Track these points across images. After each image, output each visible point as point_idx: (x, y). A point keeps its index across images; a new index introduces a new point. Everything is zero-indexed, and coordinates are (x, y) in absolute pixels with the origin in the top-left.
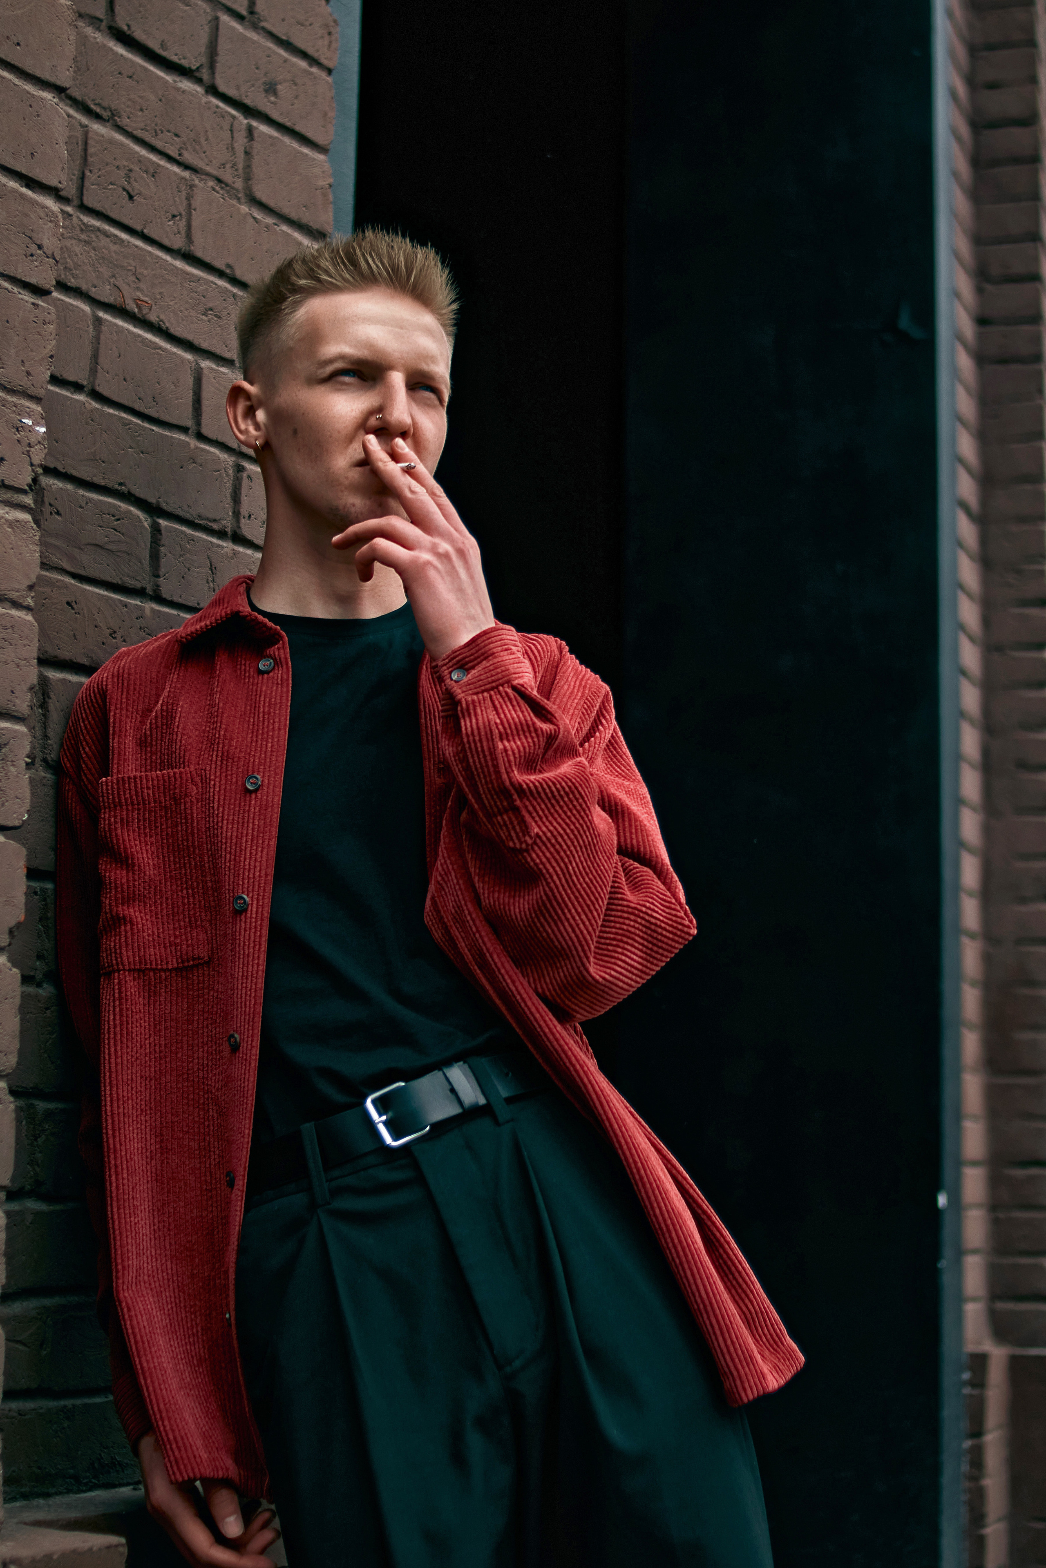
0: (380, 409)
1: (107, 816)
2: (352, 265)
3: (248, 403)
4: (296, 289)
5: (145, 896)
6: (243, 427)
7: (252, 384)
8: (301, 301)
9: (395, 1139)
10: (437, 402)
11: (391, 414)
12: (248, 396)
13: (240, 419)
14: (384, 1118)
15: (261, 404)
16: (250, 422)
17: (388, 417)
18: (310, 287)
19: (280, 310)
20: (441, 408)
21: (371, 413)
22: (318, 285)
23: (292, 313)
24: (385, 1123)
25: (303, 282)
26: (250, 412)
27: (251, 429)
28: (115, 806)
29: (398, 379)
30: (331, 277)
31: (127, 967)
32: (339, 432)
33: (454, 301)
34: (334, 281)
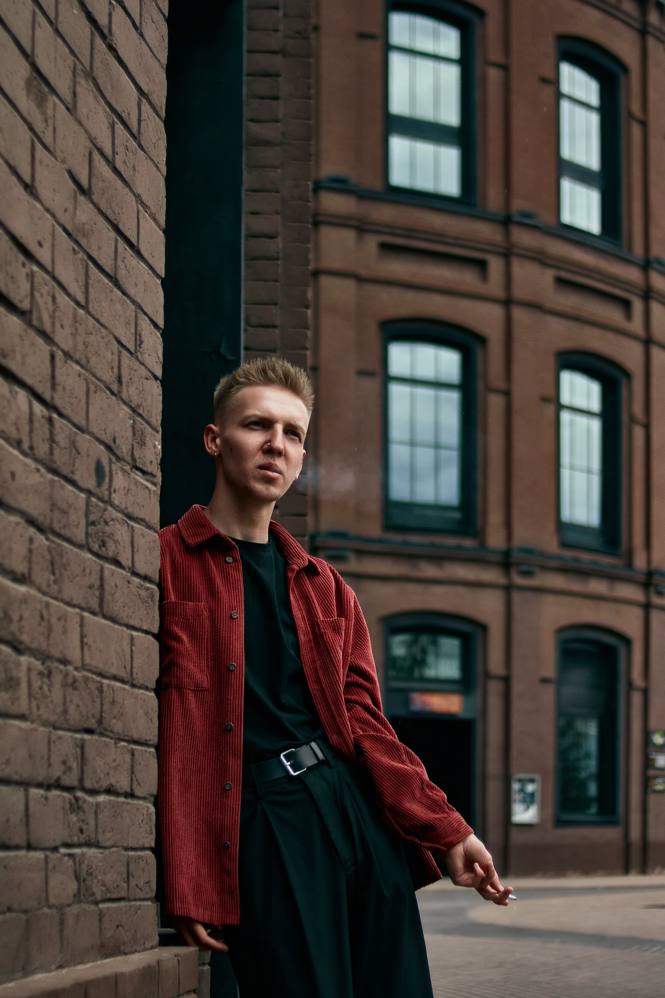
0: (270, 441)
1: (169, 618)
2: (264, 373)
3: (213, 435)
4: (239, 383)
5: (184, 655)
6: (210, 446)
7: (216, 426)
8: (240, 389)
9: (295, 772)
10: (298, 441)
11: (274, 444)
12: (213, 432)
13: (209, 442)
14: (289, 763)
15: (218, 436)
16: (214, 445)
17: (272, 445)
18: (246, 383)
19: (230, 392)
20: (300, 444)
21: (266, 443)
22: (249, 382)
23: (235, 394)
24: (290, 765)
25: (242, 380)
26: (214, 440)
27: (214, 448)
28: (174, 615)
29: (279, 428)
30: (255, 378)
31: (173, 686)
32: (250, 451)
33: (312, 394)
34: (255, 380)
